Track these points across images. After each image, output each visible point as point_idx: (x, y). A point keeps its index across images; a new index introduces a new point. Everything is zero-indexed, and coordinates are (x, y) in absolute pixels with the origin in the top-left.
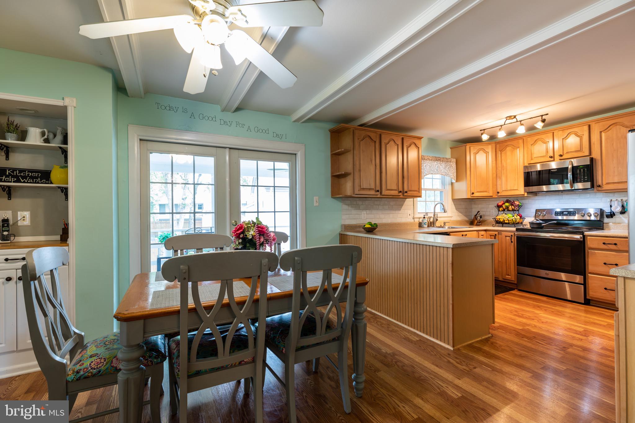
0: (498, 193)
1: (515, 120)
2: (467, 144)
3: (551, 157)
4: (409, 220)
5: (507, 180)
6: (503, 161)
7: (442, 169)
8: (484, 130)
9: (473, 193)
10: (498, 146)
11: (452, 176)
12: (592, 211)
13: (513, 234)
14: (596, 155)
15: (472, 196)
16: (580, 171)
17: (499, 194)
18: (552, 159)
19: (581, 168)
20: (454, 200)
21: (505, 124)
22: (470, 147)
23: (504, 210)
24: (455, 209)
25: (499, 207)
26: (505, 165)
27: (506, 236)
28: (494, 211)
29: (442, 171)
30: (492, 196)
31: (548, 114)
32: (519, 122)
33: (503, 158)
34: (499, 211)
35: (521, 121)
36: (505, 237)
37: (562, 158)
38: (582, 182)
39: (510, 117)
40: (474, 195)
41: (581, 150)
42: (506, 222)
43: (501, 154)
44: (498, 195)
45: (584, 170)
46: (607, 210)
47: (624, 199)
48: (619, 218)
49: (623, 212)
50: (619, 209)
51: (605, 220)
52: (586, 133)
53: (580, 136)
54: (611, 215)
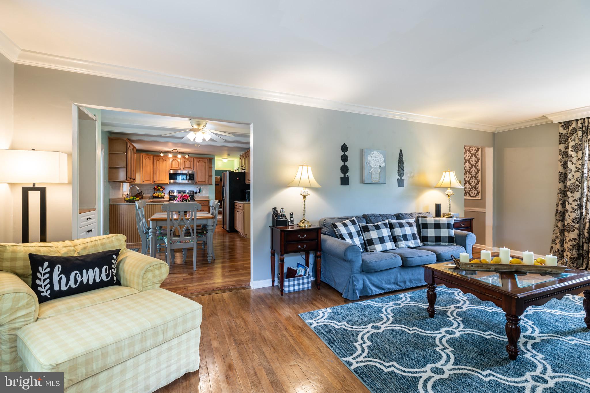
0: (155, 182)
2: (141, 153)
3: (180, 168)
5: (159, 176)
6: (158, 166)
8: (161, 151)
10: (155, 157)
12: (187, 191)
14: (195, 170)
15: (142, 182)
17: (155, 183)
21: (172, 151)
23: (158, 191)
25: (155, 189)
26: (158, 168)
30: (152, 183)
33: (158, 164)
34: (155, 191)
37: (184, 169)
38: (192, 180)
39: (175, 150)
40: (144, 182)
41: (190, 168)
43: (157, 162)
45: (192, 176)
46: (195, 191)
47: (200, 187)
48: (198, 194)
49: (199, 192)
50: (199, 191)
51: (195, 195)
52: (192, 161)
53: (190, 162)
54: (196, 193)
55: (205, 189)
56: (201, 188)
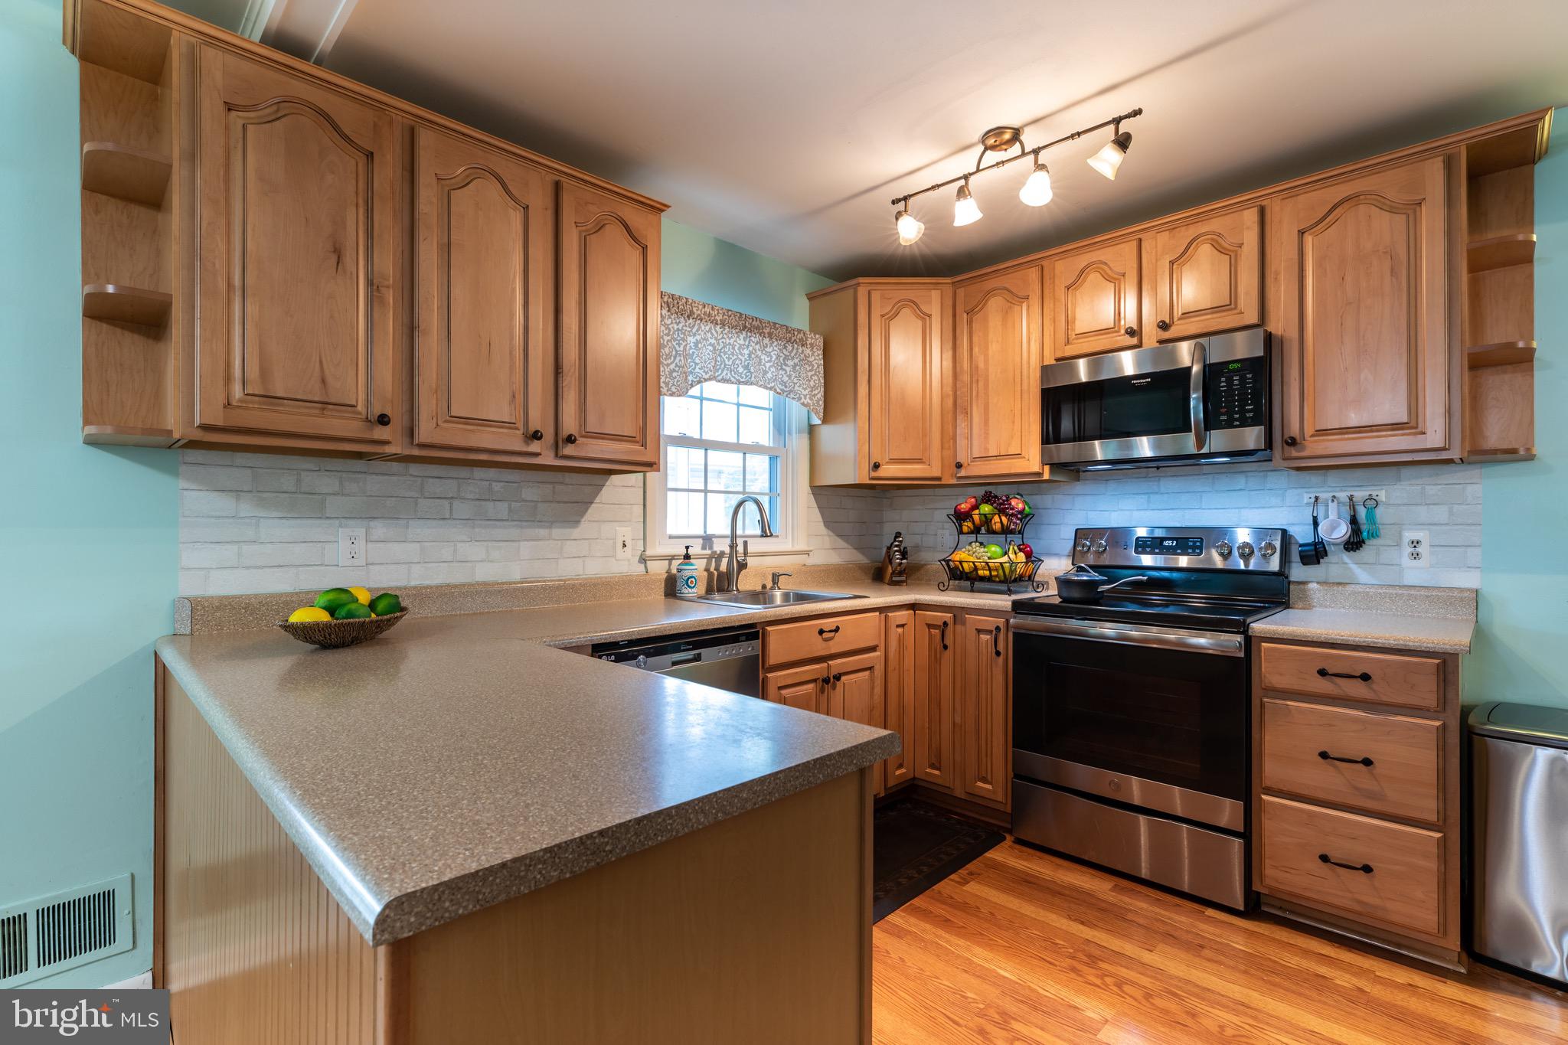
0: (959, 466)
1: (1016, 150)
2: (861, 280)
3: (1131, 332)
4: (626, 564)
5: (986, 422)
6: (976, 350)
7: (768, 365)
8: (905, 199)
9: (876, 466)
10: (961, 292)
11: (805, 396)
13: (1001, 622)
14: (1281, 323)
15: (873, 474)
16: (1230, 381)
17: (963, 473)
18: (1134, 341)
19: (1234, 371)
20: (819, 491)
21: (978, 170)
22: (869, 291)
23: (976, 530)
24: (822, 524)
25: (960, 516)
26: (981, 365)
27: (979, 631)
28: (947, 532)
29: (769, 375)
30: (939, 479)
31: (1138, 112)
32: (1032, 157)
33: (975, 339)
34: (961, 532)
35: (1036, 152)
36: (975, 632)
37: (1167, 335)
38: (1236, 427)
39: (997, 136)
40: (881, 473)
41: (1231, 305)
42: (981, 573)
43: (970, 322)
44: (958, 475)
45: (1243, 380)
46: (1302, 534)
47: (1360, 494)
48: (1340, 563)
49: (1354, 543)
50: (1343, 531)
51: (1297, 571)
52: (1251, 238)
53: (1229, 253)
54: (1315, 553)
55: (1423, 513)
56: (1372, 503)
